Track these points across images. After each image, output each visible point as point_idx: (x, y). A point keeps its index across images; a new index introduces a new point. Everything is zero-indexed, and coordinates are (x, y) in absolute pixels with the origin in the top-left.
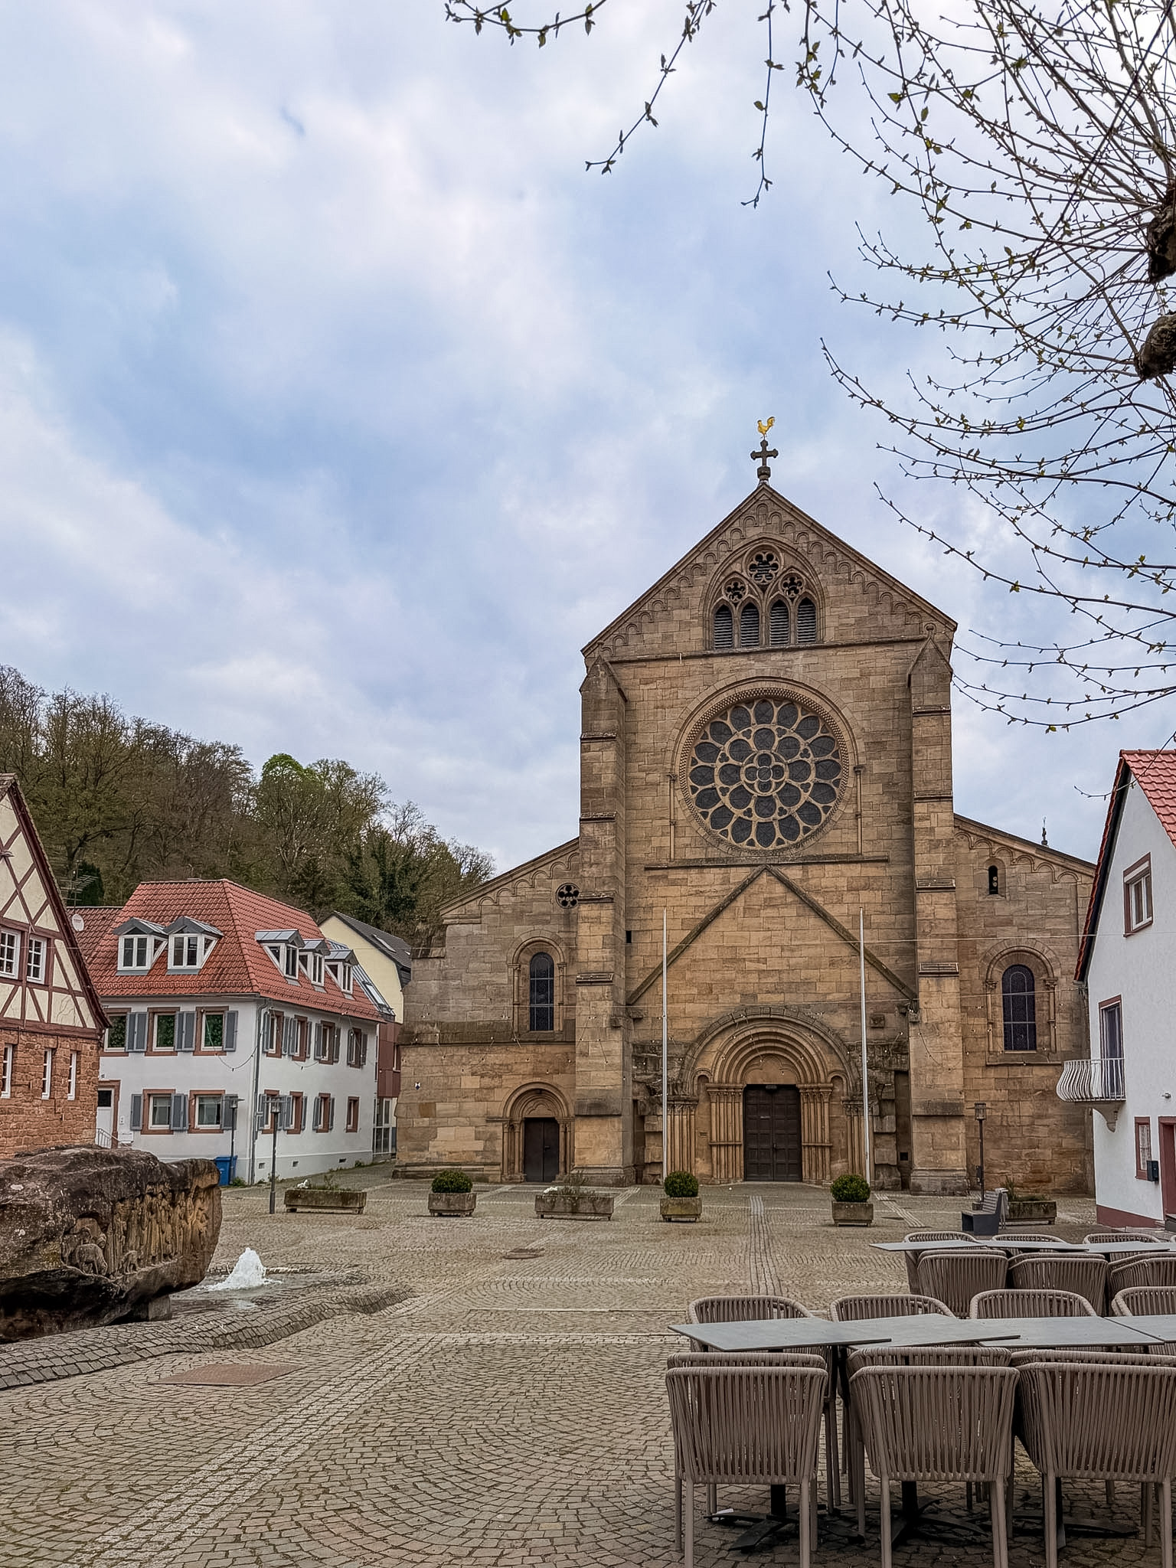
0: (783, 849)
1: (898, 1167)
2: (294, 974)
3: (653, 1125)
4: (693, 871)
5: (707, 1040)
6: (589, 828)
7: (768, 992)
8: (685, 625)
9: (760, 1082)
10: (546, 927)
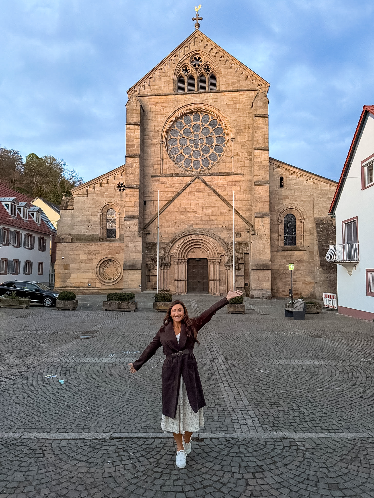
0: (203, 171)
1: (245, 288)
2: (15, 214)
3: (154, 273)
4: (170, 178)
5: (174, 242)
6: (129, 159)
7: (197, 224)
8: (166, 83)
9: (193, 257)
10: (113, 199)
